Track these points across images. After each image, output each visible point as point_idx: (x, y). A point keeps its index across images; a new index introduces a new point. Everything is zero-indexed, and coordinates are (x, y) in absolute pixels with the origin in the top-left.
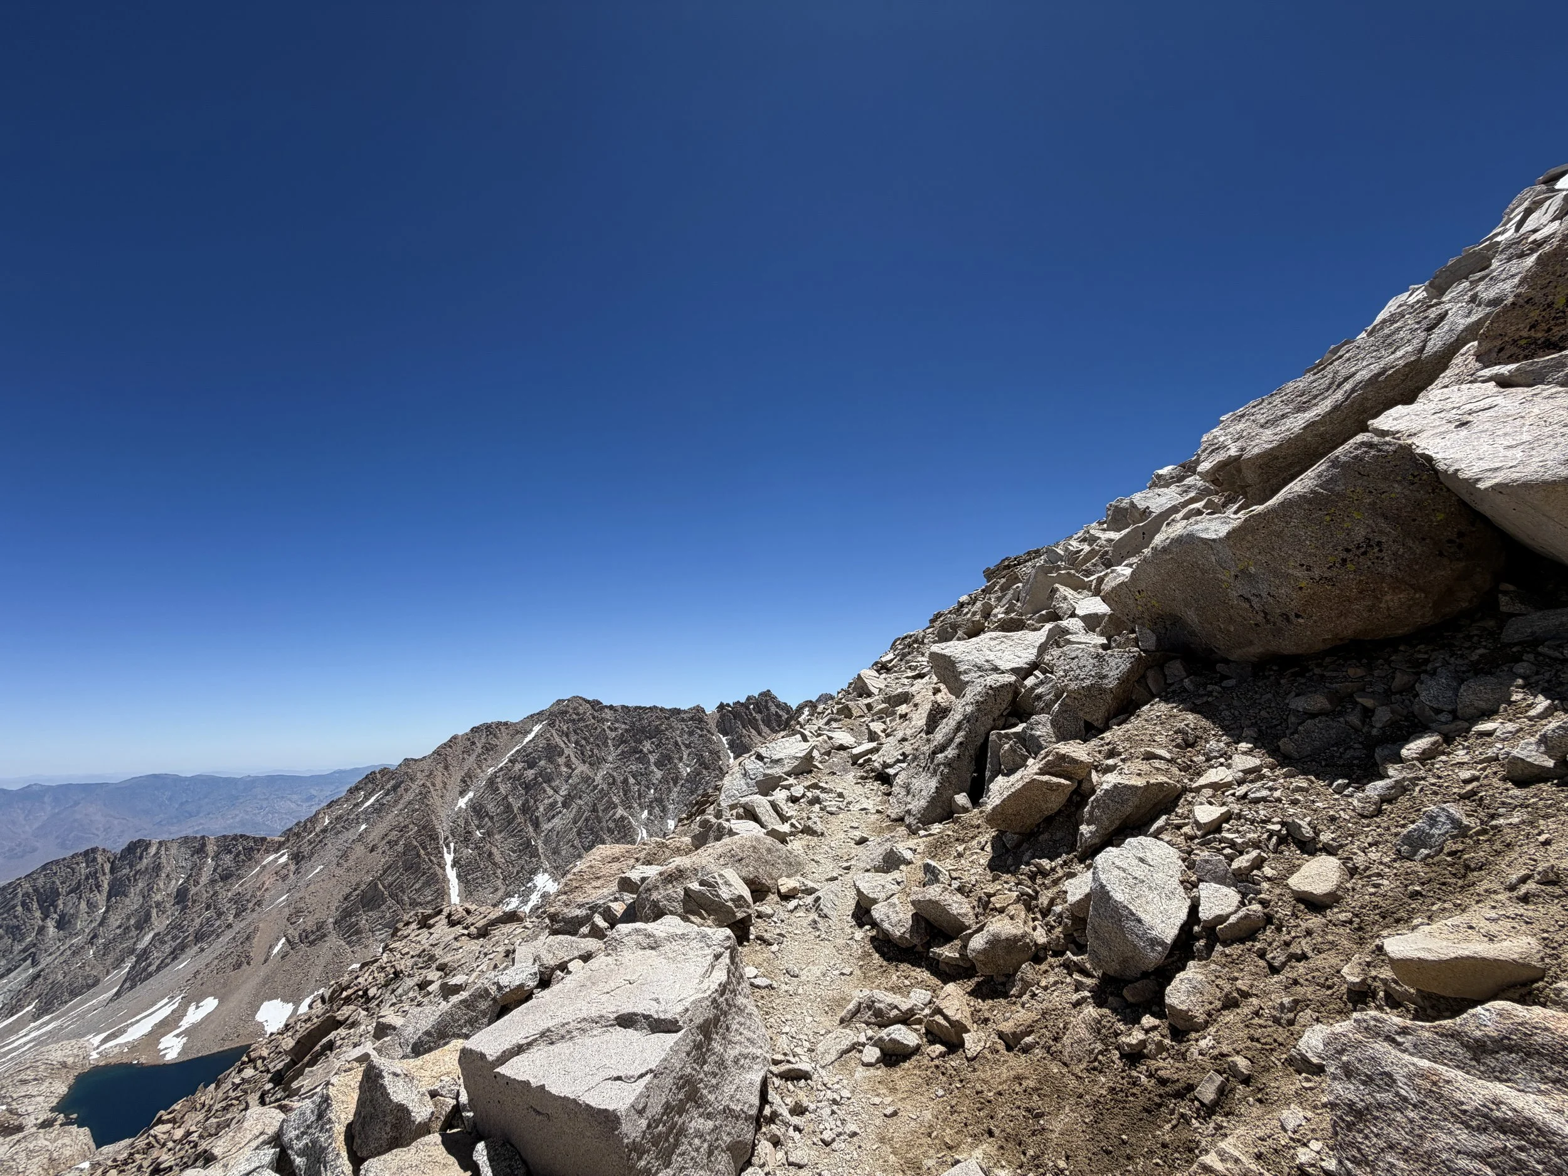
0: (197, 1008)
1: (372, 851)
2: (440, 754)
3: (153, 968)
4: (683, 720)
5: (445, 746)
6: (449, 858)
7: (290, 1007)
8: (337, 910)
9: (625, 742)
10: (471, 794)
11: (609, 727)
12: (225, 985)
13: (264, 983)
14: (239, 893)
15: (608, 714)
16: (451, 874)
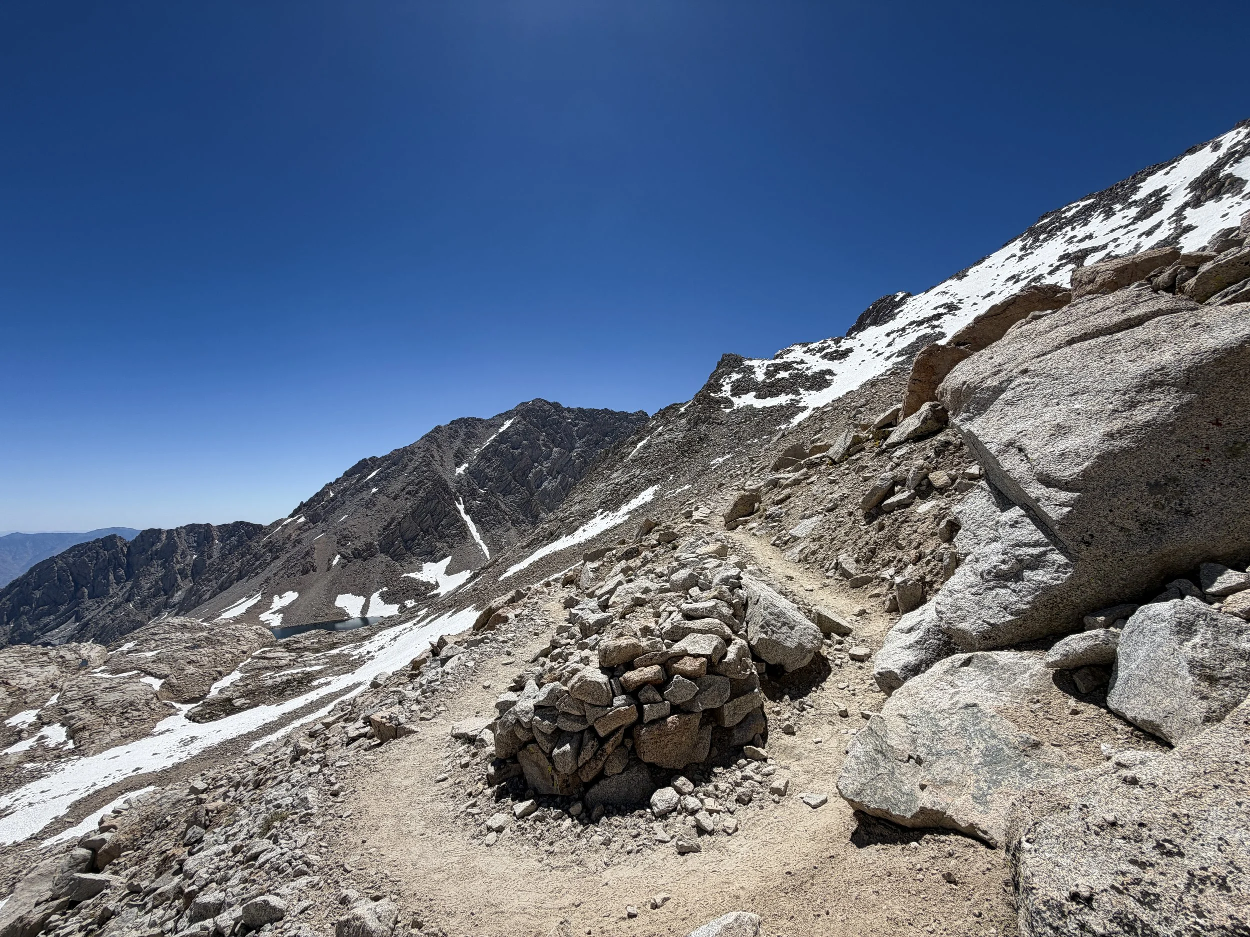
0: (281, 598)
1: (395, 499)
2: (429, 437)
3: (207, 596)
4: (632, 422)
5: (433, 431)
6: (461, 507)
7: (361, 600)
8: (379, 535)
9: (588, 433)
10: (466, 465)
11: (571, 423)
12: (299, 584)
13: (334, 582)
14: (271, 542)
15: (567, 415)
16: (467, 518)
